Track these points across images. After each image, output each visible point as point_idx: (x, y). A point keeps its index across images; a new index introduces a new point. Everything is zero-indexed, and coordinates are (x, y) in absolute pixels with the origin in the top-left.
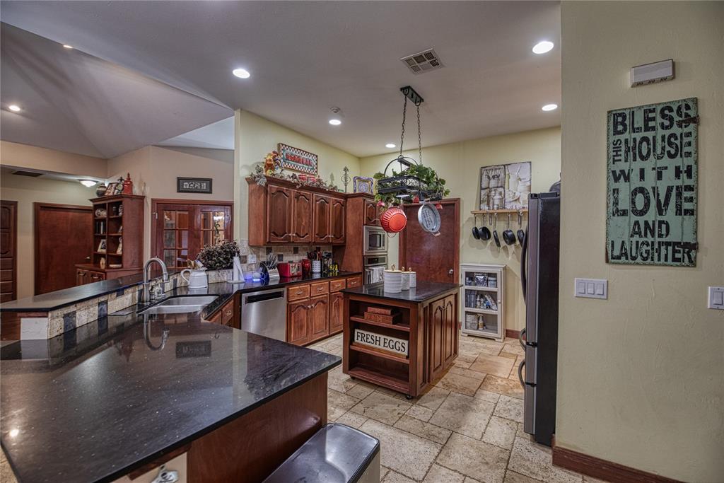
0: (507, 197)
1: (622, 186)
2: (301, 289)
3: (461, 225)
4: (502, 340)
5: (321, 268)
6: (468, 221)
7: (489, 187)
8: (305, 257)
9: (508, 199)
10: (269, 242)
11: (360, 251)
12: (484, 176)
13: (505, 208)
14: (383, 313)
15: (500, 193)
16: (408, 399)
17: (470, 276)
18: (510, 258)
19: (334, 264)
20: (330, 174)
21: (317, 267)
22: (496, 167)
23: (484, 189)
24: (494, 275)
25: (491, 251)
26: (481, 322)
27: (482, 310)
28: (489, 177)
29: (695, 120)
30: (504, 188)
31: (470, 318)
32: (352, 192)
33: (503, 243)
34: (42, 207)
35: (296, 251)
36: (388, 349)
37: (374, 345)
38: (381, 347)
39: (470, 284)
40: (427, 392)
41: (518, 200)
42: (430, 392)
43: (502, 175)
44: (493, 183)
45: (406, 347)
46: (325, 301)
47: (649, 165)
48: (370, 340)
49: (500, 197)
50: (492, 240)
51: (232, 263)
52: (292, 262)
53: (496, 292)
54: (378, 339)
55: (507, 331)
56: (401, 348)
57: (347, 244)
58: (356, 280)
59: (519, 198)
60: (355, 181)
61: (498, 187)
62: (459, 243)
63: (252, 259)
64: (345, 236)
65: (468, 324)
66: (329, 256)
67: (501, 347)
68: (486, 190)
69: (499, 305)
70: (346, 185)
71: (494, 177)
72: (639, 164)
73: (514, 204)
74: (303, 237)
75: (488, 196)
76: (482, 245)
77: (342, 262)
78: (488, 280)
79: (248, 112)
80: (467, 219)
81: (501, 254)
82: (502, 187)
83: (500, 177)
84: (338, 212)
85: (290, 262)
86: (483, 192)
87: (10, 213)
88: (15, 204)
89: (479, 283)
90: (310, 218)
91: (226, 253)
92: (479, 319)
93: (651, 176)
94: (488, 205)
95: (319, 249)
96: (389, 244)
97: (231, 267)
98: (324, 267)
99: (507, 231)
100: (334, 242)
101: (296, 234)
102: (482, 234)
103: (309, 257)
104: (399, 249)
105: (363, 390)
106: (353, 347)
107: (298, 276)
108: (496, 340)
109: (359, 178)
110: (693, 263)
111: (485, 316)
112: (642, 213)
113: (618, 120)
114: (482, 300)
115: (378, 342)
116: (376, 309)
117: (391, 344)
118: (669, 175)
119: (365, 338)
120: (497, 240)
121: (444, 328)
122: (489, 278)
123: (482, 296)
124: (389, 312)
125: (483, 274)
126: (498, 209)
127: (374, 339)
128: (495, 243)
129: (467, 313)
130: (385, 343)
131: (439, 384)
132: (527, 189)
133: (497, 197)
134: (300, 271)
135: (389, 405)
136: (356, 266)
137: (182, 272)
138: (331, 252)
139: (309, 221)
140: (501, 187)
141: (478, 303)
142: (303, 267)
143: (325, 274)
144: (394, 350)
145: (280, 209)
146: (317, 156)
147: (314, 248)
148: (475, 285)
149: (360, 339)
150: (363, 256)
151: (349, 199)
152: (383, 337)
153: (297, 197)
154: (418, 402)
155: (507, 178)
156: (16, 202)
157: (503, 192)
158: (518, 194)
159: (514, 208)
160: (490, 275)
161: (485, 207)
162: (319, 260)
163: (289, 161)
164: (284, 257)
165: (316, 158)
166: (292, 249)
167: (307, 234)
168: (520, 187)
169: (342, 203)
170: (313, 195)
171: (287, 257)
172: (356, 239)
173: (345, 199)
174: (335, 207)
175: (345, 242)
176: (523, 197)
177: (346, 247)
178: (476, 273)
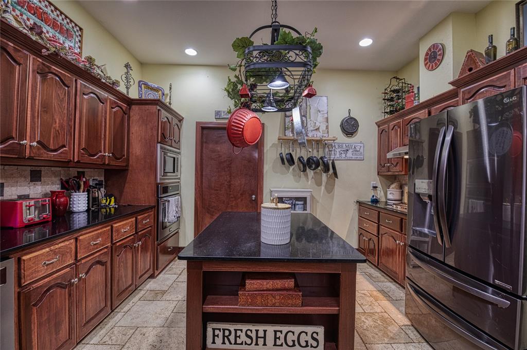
0: (309, 126)
2: (55, 252)
3: (265, 151)
5: (88, 203)
8: (57, 188)
9: (310, 128)
11: (153, 178)
13: (307, 136)
14: (279, 287)
18: (310, 182)
19: (108, 195)
21: (80, 202)
23: (288, 117)
24: (304, 199)
25: (293, 176)
30: (306, 117)
32: (137, 97)
33: (307, 169)
35: (36, 177)
36: (284, 348)
37: (252, 347)
38: (270, 347)
41: (318, 129)
43: (305, 105)
45: (321, 338)
46: (104, 260)
48: (244, 338)
50: (295, 166)
52: (27, 197)
54: (261, 334)
56: (311, 342)
57: (130, 168)
58: (148, 217)
59: (319, 128)
60: (140, 86)
62: (263, 168)
64: (128, 156)
66: (99, 185)
70: (128, 87)
73: (314, 132)
74: (55, 150)
76: (286, 171)
77: (121, 193)
78: (295, 205)
80: (271, 145)
81: (301, 179)
82: (304, 116)
83: (302, 107)
84: (118, 120)
85: (20, 197)
86: (288, 120)
90: (70, 120)
95: (81, 175)
98: (93, 202)
99: (312, 157)
100: (113, 163)
101: (39, 142)
103: (63, 187)
107: (43, 223)
109: (146, 84)
115: (261, 341)
116: (265, 282)
117: (290, 337)
119: (232, 338)
124: (290, 283)
125: (291, 198)
127: (253, 335)
128: (296, 169)
130: (276, 338)
132: (325, 120)
134: (47, 214)
136: (144, 197)
138: (103, 179)
139: (68, 124)
142: (54, 204)
143: (95, 214)
144: (296, 348)
146: (81, 29)
147: (73, 172)
149: (219, 341)
150: (157, 185)
151: (133, 107)
152: (272, 328)
153: (42, 73)
155: (308, 107)
157: (305, 122)
158: (318, 124)
159: (315, 136)
160: (297, 199)
161: (290, 135)
162: (83, 192)
163: (23, 10)
164: (6, 189)
165: (80, 33)
166: (28, 173)
167: (64, 146)
168: (320, 119)
169: (124, 108)
170: (76, 80)
171: (14, 189)
172: (145, 162)
173: (128, 105)
174: (114, 112)
175: (127, 166)
176: (323, 127)
177: (129, 171)
178: (285, 198)
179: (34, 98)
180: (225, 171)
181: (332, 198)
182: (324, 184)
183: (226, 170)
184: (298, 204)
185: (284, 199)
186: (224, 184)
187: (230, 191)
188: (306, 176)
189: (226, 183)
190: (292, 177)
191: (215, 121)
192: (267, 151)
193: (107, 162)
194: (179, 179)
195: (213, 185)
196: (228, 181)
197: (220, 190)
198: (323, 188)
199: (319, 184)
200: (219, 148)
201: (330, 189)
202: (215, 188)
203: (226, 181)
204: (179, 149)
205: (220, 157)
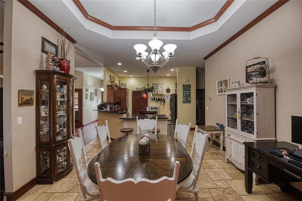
0: (158, 91)
1: (184, 94)
6: (150, 96)
10: (114, 102)
11: (125, 104)
13: (158, 93)
18: (159, 104)
22: (156, 84)
29: (190, 87)
44: (155, 88)
47: (187, 91)
50: (156, 100)
57: (121, 102)
62: (148, 101)
64: (121, 100)
71: (155, 86)
72: (186, 91)
76: (153, 102)
81: (156, 103)
82: (157, 88)
83: (157, 86)
93: (187, 93)
99: (159, 98)
109: (122, 84)
110: (190, 103)
112: (186, 97)
113: (184, 86)
118: (188, 93)
133: (156, 91)
151: (122, 90)
159: (160, 93)
160: (156, 108)
161: (154, 93)
168: (161, 89)
176: (162, 91)
181: (164, 108)
182: (162, 104)
183: (139, 101)
188: (158, 102)
189: (139, 105)
191: (136, 90)
195: (136, 105)
198: (162, 105)
199: (161, 104)
200: (137, 96)
201: (164, 105)
204: (128, 97)
205: (137, 98)
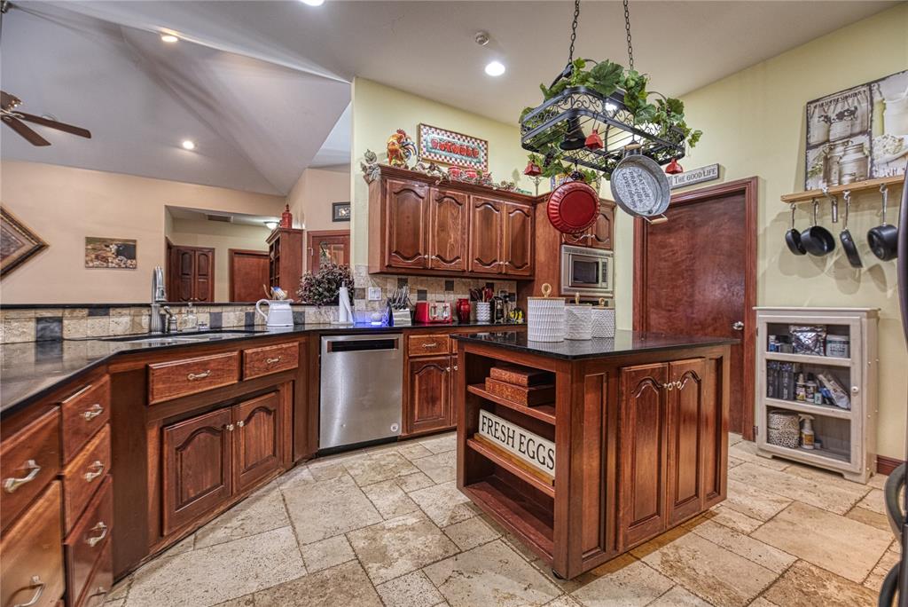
2: (432, 340)
3: (760, 231)
4: (862, 479)
5: (492, 314)
6: (776, 220)
7: (828, 141)
8: (467, 296)
9: (883, 155)
10: (389, 266)
12: (815, 120)
13: (872, 177)
14: (514, 380)
15: (860, 148)
16: (558, 577)
17: (781, 333)
19: (517, 310)
20: (513, 169)
21: (483, 311)
22: (848, 93)
23: (816, 146)
24: (843, 330)
25: (837, 278)
26: (807, 431)
27: (811, 407)
28: (827, 119)
30: (870, 134)
31: (777, 420)
33: (869, 259)
34: (236, 253)
35: (449, 287)
36: (525, 457)
37: (504, 445)
38: (515, 451)
39: (777, 350)
40: (612, 572)
42: (622, 573)
43: (865, 106)
44: (838, 129)
45: (555, 458)
48: (499, 434)
49: (860, 155)
50: (838, 254)
51: (338, 296)
53: (848, 369)
54: (511, 434)
55: (879, 458)
56: (548, 460)
57: (536, 279)
61: (852, 135)
62: (755, 265)
63: (373, 293)
64: (533, 263)
65: (774, 433)
66: (511, 296)
67: (859, 496)
68: (821, 148)
69: (855, 399)
70: (537, 185)
71: (841, 116)
73: (896, 164)
74: (451, 262)
75: (827, 160)
76: (813, 267)
78: (825, 342)
79: (365, 79)
80: (774, 217)
81: (862, 284)
82: (865, 132)
83: (858, 113)
84: (519, 224)
86: (813, 154)
87: (208, 260)
88: (212, 250)
89: (803, 347)
90: (464, 233)
91: (329, 282)
92: (801, 425)
94: (827, 178)
95: (491, 286)
96: (617, 279)
97: (336, 302)
98: (497, 313)
99: (880, 228)
100: (510, 272)
101: (438, 256)
102: (812, 243)
103: (470, 296)
104: (634, 286)
105: (482, 531)
106: (473, 445)
107: (443, 322)
108: (846, 476)
111: (817, 420)
114: (810, 384)
115: (510, 441)
116: (503, 372)
117: (532, 447)
119: (493, 428)
120: (852, 253)
121: (670, 429)
122: (830, 337)
123: (811, 377)
124: (524, 379)
125: (813, 327)
126: (853, 181)
127: (506, 432)
128: (846, 261)
129: (770, 409)
130: (521, 443)
131: (654, 558)
133: (851, 156)
134: (447, 316)
135: (508, 582)
137: (258, 303)
138: (514, 291)
139: (463, 239)
140: (862, 133)
141: (801, 392)
142: (460, 309)
144: (535, 462)
145: (408, 217)
146: (486, 142)
147: (482, 283)
148: (794, 351)
149: (485, 429)
151: (540, 206)
152: (519, 431)
153: (440, 200)
154: (578, 592)
155: (877, 109)
156: (214, 249)
157: (867, 145)
160: (831, 329)
161: (818, 185)
162: (486, 301)
163: (436, 151)
164: (428, 295)
165: (485, 146)
166: (443, 283)
167: (458, 258)
169: (525, 210)
170: (469, 197)
171: (433, 295)
172: (549, 269)
173: (533, 205)
174: (513, 217)
175: (533, 274)
177: (536, 283)
178: (795, 325)
179: (434, 221)
180: (683, 278)
183: (685, 275)
184: (830, 342)
185: (792, 328)
186: (681, 300)
187: (693, 313)
189: (685, 298)
190: (834, 281)
192: (765, 230)
193: (504, 272)
194: (612, 292)
195: (663, 302)
196: (688, 294)
197: (676, 311)
200: (672, 240)
202: (667, 308)
203: (686, 294)
204: (611, 249)
205: (674, 254)
